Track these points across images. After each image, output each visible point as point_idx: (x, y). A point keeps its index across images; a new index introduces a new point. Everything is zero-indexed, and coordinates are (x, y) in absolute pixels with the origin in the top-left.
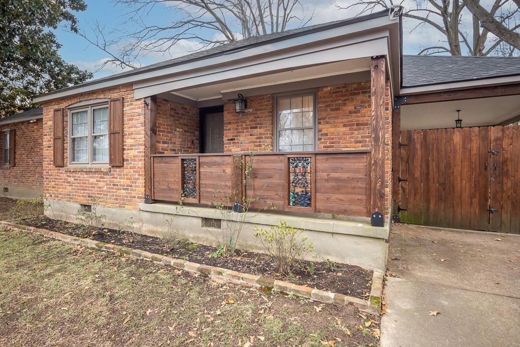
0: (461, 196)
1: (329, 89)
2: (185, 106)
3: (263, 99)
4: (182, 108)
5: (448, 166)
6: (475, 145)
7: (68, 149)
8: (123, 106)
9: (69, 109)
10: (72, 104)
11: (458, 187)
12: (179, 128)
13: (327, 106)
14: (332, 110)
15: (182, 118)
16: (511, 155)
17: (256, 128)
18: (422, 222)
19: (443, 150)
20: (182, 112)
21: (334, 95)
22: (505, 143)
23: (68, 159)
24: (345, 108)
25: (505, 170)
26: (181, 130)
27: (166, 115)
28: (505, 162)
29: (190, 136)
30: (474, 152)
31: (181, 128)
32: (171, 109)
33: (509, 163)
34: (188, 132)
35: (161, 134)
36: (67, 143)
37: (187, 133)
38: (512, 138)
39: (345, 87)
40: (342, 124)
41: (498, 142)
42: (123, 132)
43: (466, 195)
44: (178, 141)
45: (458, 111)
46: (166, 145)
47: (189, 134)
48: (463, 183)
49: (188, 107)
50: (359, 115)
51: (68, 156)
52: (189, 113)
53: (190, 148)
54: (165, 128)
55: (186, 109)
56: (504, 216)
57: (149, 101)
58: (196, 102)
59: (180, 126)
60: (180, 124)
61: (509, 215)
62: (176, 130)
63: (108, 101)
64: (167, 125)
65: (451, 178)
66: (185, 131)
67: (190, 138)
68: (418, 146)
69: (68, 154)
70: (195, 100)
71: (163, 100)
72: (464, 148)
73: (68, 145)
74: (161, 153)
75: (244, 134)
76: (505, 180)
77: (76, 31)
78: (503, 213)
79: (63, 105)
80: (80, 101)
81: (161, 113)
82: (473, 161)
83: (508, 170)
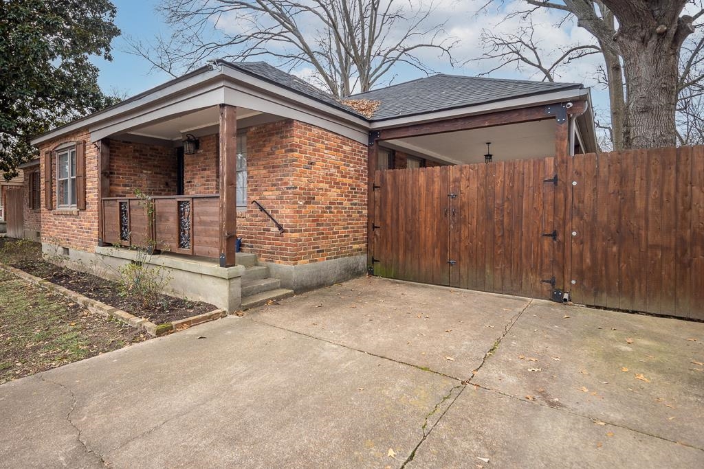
0: (425, 245)
1: (254, 129)
2: (156, 147)
3: (210, 139)
4: (151, 149)
5: (414, 211)
6: (437, 187)
7: (57, 192)
8: (85, 150)
9: (57, 151)
10: (58, 146)
11: (423, 236)
12: (146, 170)
13: (252, 148)
14: (256, 152)
15: (151, 159)
16: (468, 199)
17: (205, 170)
18: (392, 276)
19: (410, 192)
20: (150, 153)
21: (257, 135)
22: (463, 184)
23: (57, 202)
24: (265, 149)
25: (463, 216)
26: (149, 172)
27: (128, 157)
28: (462, 207)
29: (163, 178)
30: (436, 195)
31: (150, 170)
32: (134, 150)
33: (466, 208)
34: (160, 174)
35: (121, 176)
36: (55, 186)
37: (158, 175)
38: (469, 180)
39: (264, 127)
40: (262, 166)
41: (457, 184)
42: (85, 176)
43: (429, 244)
44: (146, 184)
45: (488, 143)
46: (128, 188)
47: (162, 176)
48: (427, 232)
49: (160, 148)
50: (274, 156)
51: (57, 199)
52: (162, 154)
53: (164, 190)
54: (127, 171)
55: (157, 150)
56: (462, 269)
57: (99, 144)
58: (171, 142)
59: (149, 168)
60: (148, 166)
61: (466, 267)
62: (142, 172)
63: (74, 146)
64: (129, 168)
65: (417, 225)
66: (157, 173)
67: (163, 180)
68: (389, 188)
69: (56, 196)
70: (169, 139)
71: (124, 142)
72: (428, 190)
73: (56, 189)
74: (121, 196)
75: (197, 177)
76: (463, 227)
77: (110, 59)
78: (461, 265)
79: (51, 148)
80: (61, 144)
81: (121, 155)
82: (435, 205)
83: (465, 216)
